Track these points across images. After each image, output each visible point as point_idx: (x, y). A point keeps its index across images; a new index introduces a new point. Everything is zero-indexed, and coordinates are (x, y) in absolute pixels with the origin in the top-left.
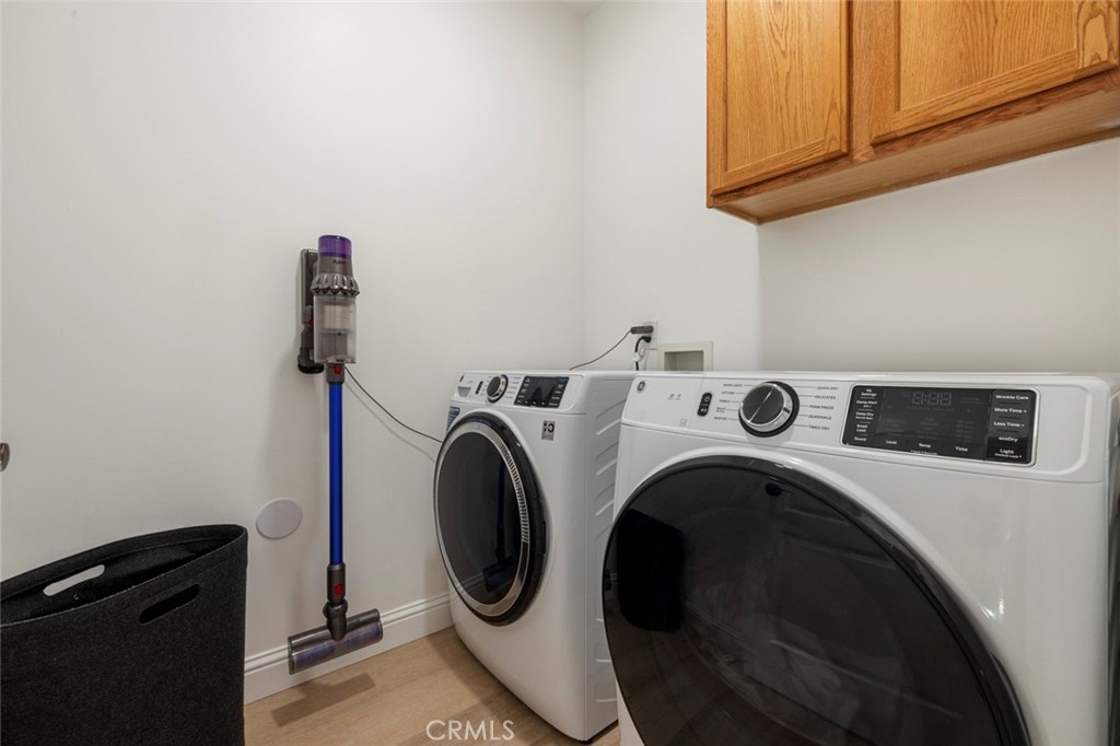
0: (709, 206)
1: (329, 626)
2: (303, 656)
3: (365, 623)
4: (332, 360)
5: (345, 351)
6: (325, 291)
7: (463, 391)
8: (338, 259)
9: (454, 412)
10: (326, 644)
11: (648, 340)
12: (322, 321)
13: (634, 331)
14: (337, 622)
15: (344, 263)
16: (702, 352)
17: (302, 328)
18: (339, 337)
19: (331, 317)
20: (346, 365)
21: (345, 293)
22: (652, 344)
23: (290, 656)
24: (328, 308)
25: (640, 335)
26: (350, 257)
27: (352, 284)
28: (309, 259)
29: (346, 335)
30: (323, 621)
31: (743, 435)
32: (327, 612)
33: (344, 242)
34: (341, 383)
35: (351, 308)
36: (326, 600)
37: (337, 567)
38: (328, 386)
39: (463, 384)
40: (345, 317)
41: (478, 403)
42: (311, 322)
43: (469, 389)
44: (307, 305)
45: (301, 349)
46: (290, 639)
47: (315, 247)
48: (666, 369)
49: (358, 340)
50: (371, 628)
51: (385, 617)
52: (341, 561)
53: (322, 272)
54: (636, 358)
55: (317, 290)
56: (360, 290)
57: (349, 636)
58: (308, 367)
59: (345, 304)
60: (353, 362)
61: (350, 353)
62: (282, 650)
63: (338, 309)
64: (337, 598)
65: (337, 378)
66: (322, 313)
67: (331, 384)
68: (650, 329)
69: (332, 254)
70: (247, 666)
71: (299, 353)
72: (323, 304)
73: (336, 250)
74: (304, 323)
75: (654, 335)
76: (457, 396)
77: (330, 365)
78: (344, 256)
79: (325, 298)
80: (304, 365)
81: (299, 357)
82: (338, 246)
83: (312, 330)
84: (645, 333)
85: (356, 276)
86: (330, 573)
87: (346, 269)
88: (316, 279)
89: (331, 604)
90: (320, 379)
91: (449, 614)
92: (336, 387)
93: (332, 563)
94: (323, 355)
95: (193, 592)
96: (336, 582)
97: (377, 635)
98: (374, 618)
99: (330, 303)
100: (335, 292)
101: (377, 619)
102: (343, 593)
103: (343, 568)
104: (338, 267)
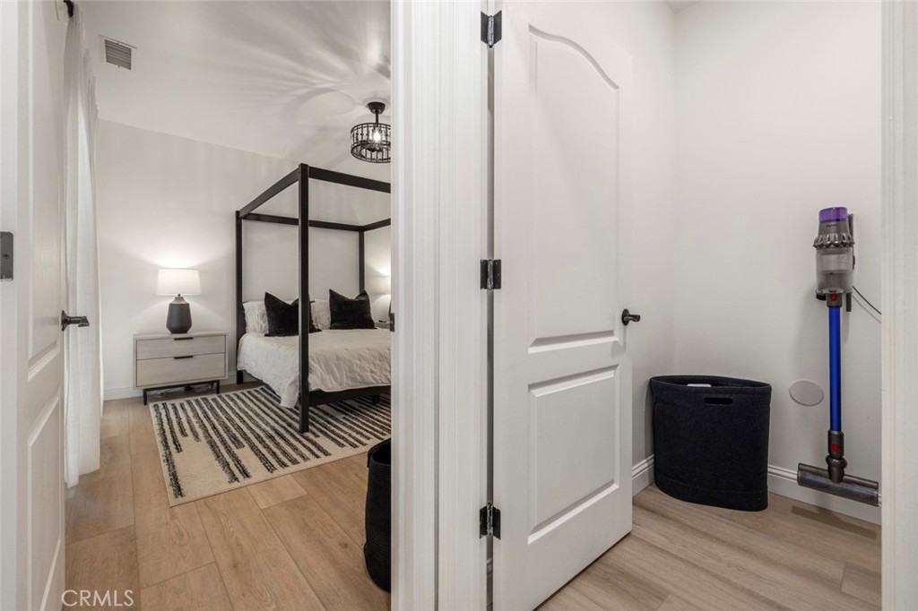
1: (830, 470)
3: (864, 485)
5: (839, 284)
6: (820, 247)
8: (832, 223)
10: (825, 480)
12: (821, 266)
14: (836, 470)
15: (837, 225)
18: (832, 276)
19: (828, 262)
23: (799, 475)
24: (824, 257)
27: (849, 240)
29: (839, 274)
30: (826, 465)
32: (828, 460)
34: (837, 306)
36: (827, 453)
37: (837, 433)
40: (839, 262)
46: (800, 465)
50: (867, 493)
55: (817, 247)
61: (847, 285)
63: (833, 256)
64: (836, 453)
65: (833, 304)
66: (821, 260)
67: (829, 307)
69: (827, 222)
72: (821, 255)
73: (831, 217)
77: (827, 295)
78: (838, 220)
79: (822, 250)
80: (819, 295)
82: (833, 215)
86: (830, 434)
89: (832, 456)
92: (834, 310)
93: (832, 428)
94: (820, 288)
95: (729, 401)
96: (835, 443)
97: (874, 500)
98: (872, 486)
99: (826, 254)
100: (829, 246)
101: (876, 488)
102: (842, 454)
103: (841, 437)
104: (833, 228)
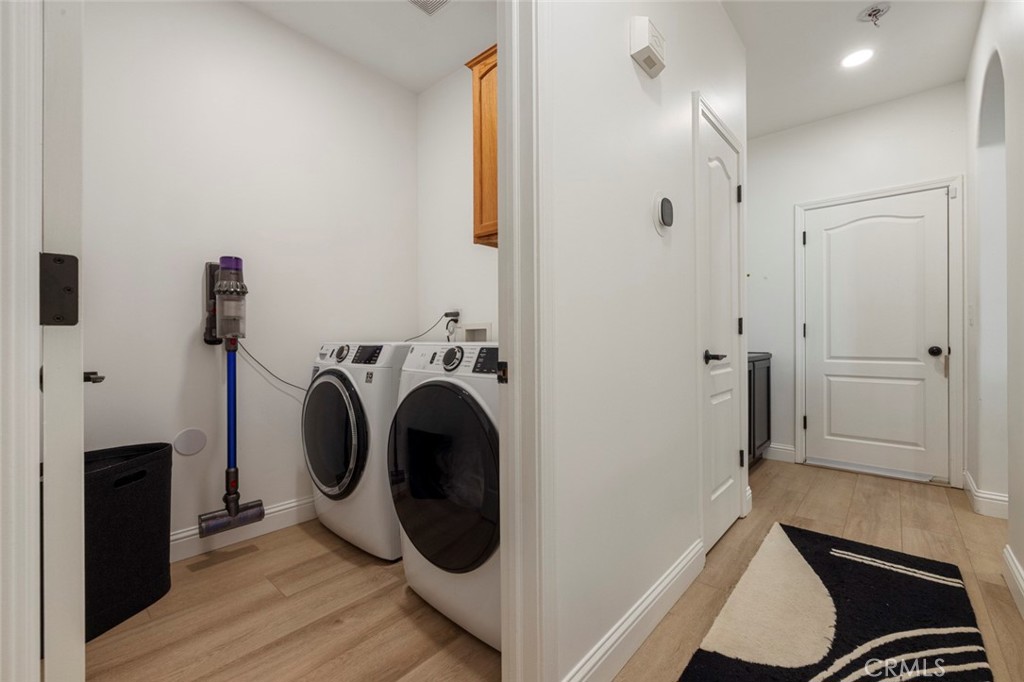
0: (475, 243)
1: (227, 508)
2: (209, 527)
3: (252, 507)
4: (229, 336)
5: (238, 329)
6: (224, 292)
7: (323, 356)
8: (233, 271)
9: (316, 370)
10: (225, 519)
11: (456, 321)
12: (222, 311)
13: (447, 315)
14: (232, 505)
15: (237, 274)
16: (485, 330)
17: (207, 314)
18: (235, 322)
19: (229, 308)
20: (239, 340)
21: (238, 293)
22: (459, 324)
23: (200, 527)
24: (226, 303)
25: (449, 318)
26: (241, 270)
27: (243, 287)
28: (211, 269)
29: (238, 320)
30: (223, 505)
31: (443, 372)
32: (225, 499)
33: (238, 261)
34: (235, 350)
35: (242, 302)
36: (225, 492)
37: (233, 470)
38: (226, 353)
39: (323, 352)
40: (238, 308)
41: (331, 363)
42: (215, 310)
43: (326, 354)
44: (211, 299)
45: (206, 329)
46: (200, 516)
47: (217, 261)
48: (467, 341)
49: (247, 322)
50: (256, 512)
51: (268, 509)
52: (235, 466)
53: (223, 279)
54: (448, 334)
55: (219, 292)
56: (248, 290)
57: (240, 515)
58: (211, 339)
59: (238, 300)
60: (244, 337)
61: (241, 330)
62: (194, 529)
63: (233, 304)
64: (232, 489)
65: (232, 348)
66: (222, 305)
67: (228, 351)
68: (457, 314)
69: (229, 269)
70: (172, 538)
71: (204, 330)
72: (223, 300)
73: (232, 265)
74: (208, 310)
75: (460, 318)
76: (318, 359)
77: (227, 339)
78: (237, 269)
79: (225, 296)
80: (208, 339)
81: (205, 334)
82: (234, 263)
83: (215, 315)
84: (454, 317)
85: (246, 282)
86: (228, 473)
87: (239, 278)
88: (219, 283)
89: (229, 493)
90: (220, 349)
91: (314, 508)
92: (232, 354)
93: (229, 467)
94: (223, 333)
95: (142, 474)
96: (232, 479)
97: (260, 516)
98: (259, 504)
99: (228, 300)
100: (232, 293)
101: (261, 505)
102: (237, 487)
103: (237, 471)
104: (233, 277)
